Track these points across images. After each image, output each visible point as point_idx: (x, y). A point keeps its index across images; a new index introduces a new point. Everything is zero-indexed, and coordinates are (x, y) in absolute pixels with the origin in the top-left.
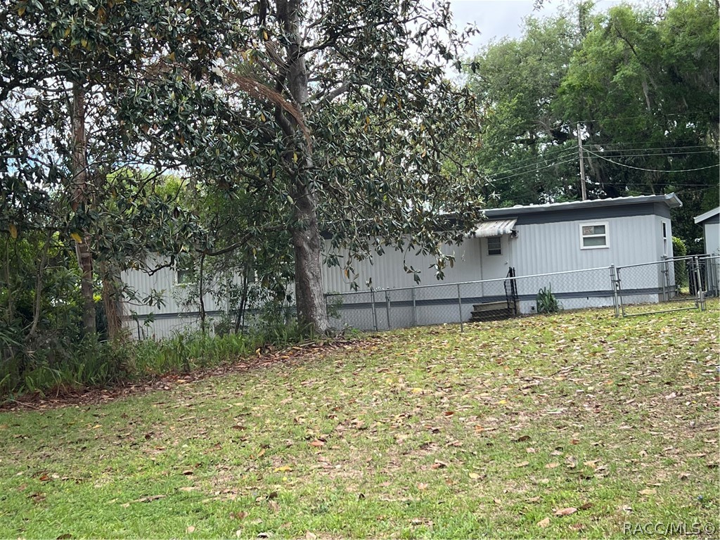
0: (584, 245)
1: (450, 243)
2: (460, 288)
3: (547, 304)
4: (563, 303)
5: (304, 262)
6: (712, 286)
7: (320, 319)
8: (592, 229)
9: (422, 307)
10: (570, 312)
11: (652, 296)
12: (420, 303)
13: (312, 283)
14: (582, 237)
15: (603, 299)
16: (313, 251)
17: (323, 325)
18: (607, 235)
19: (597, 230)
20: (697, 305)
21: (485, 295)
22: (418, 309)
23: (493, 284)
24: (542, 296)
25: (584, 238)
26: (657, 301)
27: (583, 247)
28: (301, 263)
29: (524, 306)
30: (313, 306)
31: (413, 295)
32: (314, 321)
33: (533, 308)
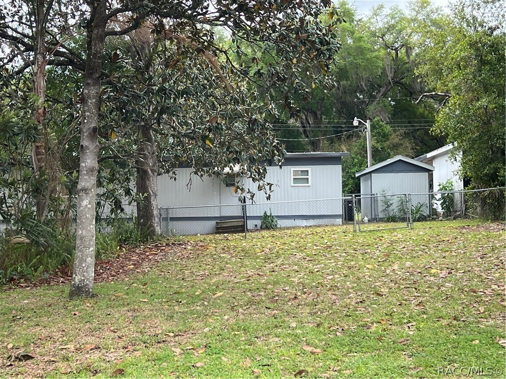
0: (294, 183)
3: (268, 223)
5: (148, 182)
7: (157, 226)
8: (300, 173)
11: (338, 220)
13: (152, 198)
14: (292, 177)
15: (305, 221)
16: (153, 174)
17: (158, 230)
18: (309, 177)
19: (303, 173)
20: (408, 225)
21: (222, 215)
24: (265, 217)
25: (294, 178)
26: (341, 223)
27: (292, 185)
28: (145, 183)
29: (250, 224)
30: (152, 215)
32: (153, 227)
33: (256, 226)
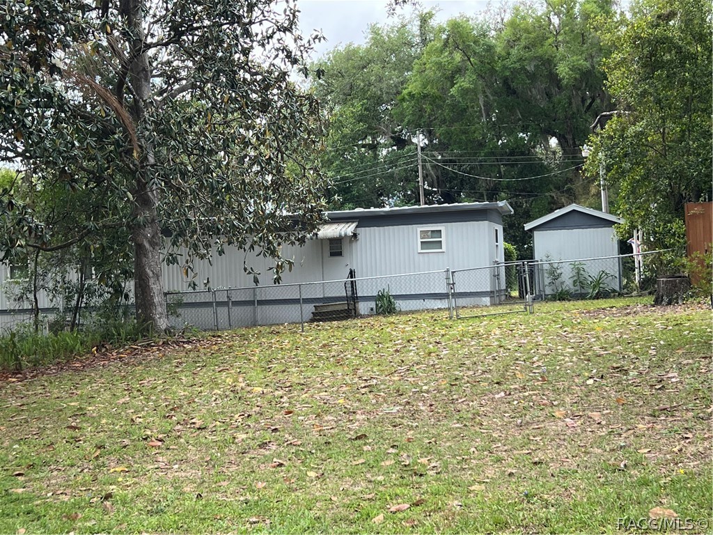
0: (422, 249)
1: (293, 243)
2: (302, 289)
3: (386, 306)
4: (401, 305)
5: (144, 259)
6: (540, 291)
7: (159, 318)
8: (430, 233)
9: (264, 307)
10: (407, 313)
11: (484, 299)
12: (261, 303)
13: (152, 281)
14: (420, 240)
15: (439, 301)
16: (154, 248)
17: (163, 323)
18: (443, 239)
19: (435, 235)
20: (526, 308)
21: (326, 296)
22: (259, 309)
23: (333, 285)
24: (380, 297)
25: (422, 242)
26: (489, 304)
27: (420, 251)
28: (141, 261)
29: (363, 307)
30: (153, 304)
31: (255, 295)
32: (154, 319)
33: (372, 309)
